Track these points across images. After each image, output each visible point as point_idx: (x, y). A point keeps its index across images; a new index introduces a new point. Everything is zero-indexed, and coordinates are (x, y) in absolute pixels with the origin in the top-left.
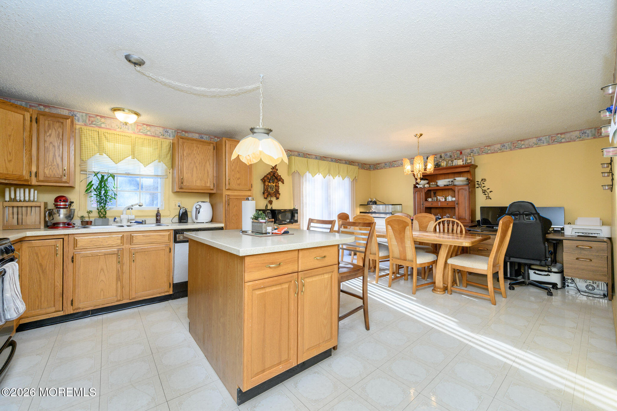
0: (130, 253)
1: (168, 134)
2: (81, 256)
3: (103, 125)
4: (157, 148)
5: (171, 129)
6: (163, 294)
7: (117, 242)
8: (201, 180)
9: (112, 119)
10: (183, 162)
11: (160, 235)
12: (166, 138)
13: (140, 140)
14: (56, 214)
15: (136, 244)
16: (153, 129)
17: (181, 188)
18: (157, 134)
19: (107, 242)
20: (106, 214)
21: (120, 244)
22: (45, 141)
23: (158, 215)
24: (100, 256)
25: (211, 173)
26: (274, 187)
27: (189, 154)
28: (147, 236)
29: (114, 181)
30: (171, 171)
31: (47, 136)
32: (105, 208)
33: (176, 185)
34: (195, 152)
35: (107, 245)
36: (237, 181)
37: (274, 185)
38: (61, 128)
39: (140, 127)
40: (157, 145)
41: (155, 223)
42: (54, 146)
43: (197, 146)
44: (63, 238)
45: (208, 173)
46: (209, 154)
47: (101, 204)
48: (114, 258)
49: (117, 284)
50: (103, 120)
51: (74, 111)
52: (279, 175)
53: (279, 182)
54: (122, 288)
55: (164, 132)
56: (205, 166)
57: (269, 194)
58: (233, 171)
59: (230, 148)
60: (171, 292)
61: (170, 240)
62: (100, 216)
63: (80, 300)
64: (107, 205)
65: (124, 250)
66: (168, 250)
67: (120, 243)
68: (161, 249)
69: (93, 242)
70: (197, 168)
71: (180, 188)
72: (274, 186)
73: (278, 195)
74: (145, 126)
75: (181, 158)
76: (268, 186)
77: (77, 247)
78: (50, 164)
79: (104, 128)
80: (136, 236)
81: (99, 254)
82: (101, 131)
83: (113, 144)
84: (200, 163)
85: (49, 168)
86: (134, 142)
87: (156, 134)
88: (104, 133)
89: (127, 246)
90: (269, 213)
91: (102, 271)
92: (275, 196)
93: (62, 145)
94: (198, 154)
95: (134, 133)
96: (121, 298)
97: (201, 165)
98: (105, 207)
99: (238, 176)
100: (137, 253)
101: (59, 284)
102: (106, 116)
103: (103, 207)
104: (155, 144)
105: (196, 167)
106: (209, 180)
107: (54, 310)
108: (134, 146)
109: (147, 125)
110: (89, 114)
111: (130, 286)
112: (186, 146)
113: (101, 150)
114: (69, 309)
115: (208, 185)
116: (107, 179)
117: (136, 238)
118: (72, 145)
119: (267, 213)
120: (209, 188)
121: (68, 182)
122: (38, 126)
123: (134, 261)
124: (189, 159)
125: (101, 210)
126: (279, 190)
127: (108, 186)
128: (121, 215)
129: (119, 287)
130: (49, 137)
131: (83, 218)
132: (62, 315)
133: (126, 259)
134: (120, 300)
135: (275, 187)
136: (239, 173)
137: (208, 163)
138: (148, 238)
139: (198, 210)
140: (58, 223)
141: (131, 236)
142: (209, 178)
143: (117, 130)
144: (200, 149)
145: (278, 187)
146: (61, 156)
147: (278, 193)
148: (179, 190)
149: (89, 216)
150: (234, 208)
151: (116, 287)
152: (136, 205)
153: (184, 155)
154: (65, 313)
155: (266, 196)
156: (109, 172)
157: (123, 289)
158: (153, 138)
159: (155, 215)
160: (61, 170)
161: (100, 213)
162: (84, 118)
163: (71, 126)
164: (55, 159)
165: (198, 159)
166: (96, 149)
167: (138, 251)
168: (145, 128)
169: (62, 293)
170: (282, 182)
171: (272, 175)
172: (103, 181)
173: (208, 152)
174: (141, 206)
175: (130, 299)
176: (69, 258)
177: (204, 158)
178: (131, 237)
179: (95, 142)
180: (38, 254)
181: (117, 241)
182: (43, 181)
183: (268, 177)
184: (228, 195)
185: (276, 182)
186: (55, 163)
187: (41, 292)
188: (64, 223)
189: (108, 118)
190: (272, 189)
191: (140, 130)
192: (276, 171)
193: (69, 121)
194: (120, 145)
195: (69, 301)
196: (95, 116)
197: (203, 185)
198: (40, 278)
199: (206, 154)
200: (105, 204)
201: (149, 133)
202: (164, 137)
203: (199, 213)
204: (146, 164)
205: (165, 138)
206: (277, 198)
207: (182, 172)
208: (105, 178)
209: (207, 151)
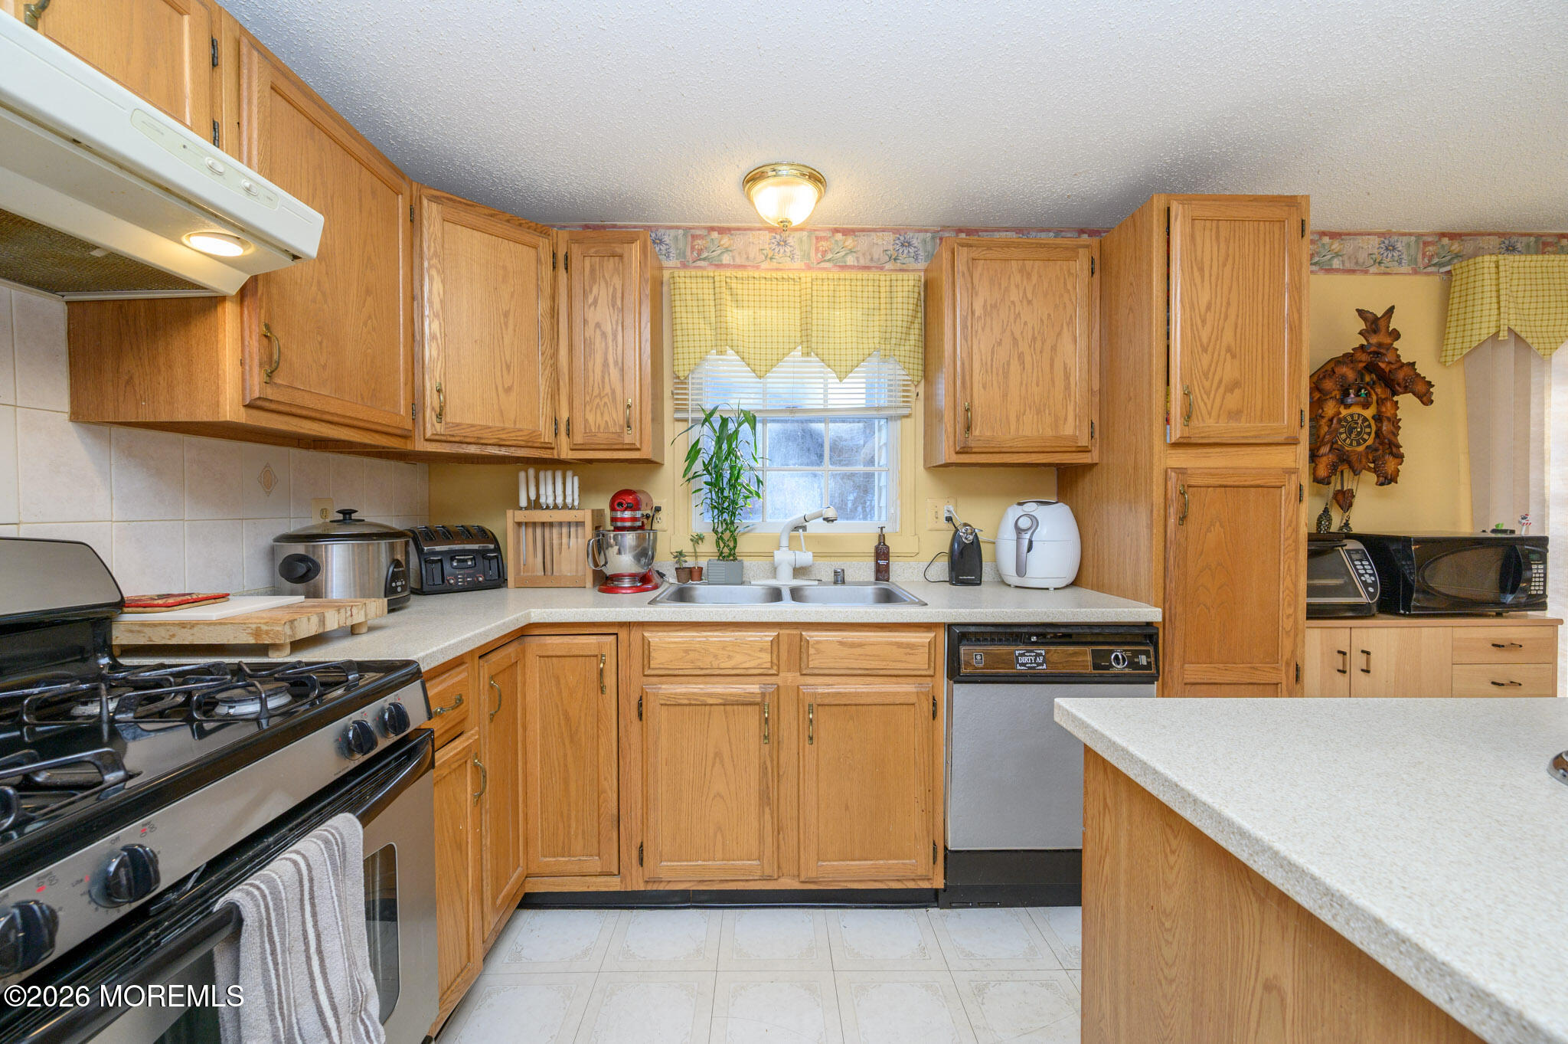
0: (800, 705)
1: (912, 250)
2: (663, 702)
3: (726, 259)
4: (877, 306)
5: (920, 231)
6: (911, 885)
7: (759, 661)
8: (1038, 412)
9: (748, 232)
10: (969, 343)
11: (899, 645)
12: (904, 267)
13: (825, 288)
14: (612, 546)
15: (816, 671)
16: (863, 242)
17: (964, 451)
18: (876, 257)
19: (729, 657)
20: (735, 547)
21: (769, 669)
22: (585, 322)
23: (882, 553)
24: (711, 705)
25: (1077, 375)
26: (1369, 426)
27: (994, 306)
28: (853, 645)
29: (755, 434)
30: (921, 389)
31: (590, 306)
32: (732, 529)
33: (944, 437)
34: (1014, 295)
35: (733, 669)
36: (1224, 398)
37: (1368, 413)
38: (619, 274)
39: (824, 244)
40: (877, 295)
41: (872, 579)
42: (604, 335)
43: (1021, 271)
44: (617, 634)
45: (1067, 377)
46: (1071, 300)
47: (722, 513)
48: (751, 720)
49: (761, 814)
50: (725, 240)
51: (657, 228)
52: (1404, 360)
53: (1395, 398)
54: (776, 833)
55: (898, 247)
56: (1054, 348)
57: (1344, 461)
58: (1205, 350)
59: (1193, 237)
60: (939, 883)
61: (933, 665)
62: (722, 553)
63: (661, 853)
64: (737, 517)
65: (782, 691)
66: (927, 707)
67: (769, 665)
68: (901, 701)
69: (692, 655)
70: (1022, 363)
71: (958, 449)
72: (1365, 419)
73: (1390, 464)
74: (839, 236)
75: (964, 327)
76: (1340, 421)
77: (649, 668)
78: (596, 392)
79: (728, 266)
80: (818, 642)
81: (710, 701)
82: (721, 275)
83: (751, 313)
84: (1034, 339)
85: (596, 403)
86: (809, 297)
87: (872, 259)
88: (728, 280)
89: (788, 678)
90: (1357, 551)
91: (718, 759)
92: (1375, 471)
93: (623, 326)
94: (1030, 302)
95: (809, 268)
96: (773, 871)
97: (1038, 344)
98: (732, 523)
99: (1229, 370)
100: (820, 708)
101: (610, 785)
102: (733, 225)
103: (726, 524)
104: (871, 295)
105: (1021, 356)
106: (1071, 409)
107: (599, 870)
108: (809, 308)
109: (846, 232)
110: (691, 228)
111: (801, 831)
112: (981, 275)
113: (722, 339)
114: (634, 873)
115: (1068, 429)
116: (736, 432)
117: (818, 651)
118: (646, 324)
119: (1348, 551)
120: (1071, 444)
121: (638, 446)
122: (570, 279)
123: (811, 738)
124: (992, 329)
125: (722, 533)
126: (1396, 435)
127: (739, 454)
128: (776, 552)
129: (768, 827)
130: (592, 308)
131: (682, 558)
132: (618, 889)
133: (789, 726)
134: (769, 879)
135: (1373, 423)
136: (1234, 357)
137: (1066, 336)
138: (859, 651)
139: (1027, 536)
140: (618, 577)
141: (801, 640)
142: (1073, 399)
143: (764, 265)
144: (1034, 278)
145: (1395, 423)
146: (620, 364)
147: (1391, 453)
148: (955, 459)
149: (695, 552)
150: (1209, 530)
151: (760, 825)
152: (818, 518)
153: (973, 313)
154: (626, 887)
155: (1322, 472)
156: (741, 407)
157: (781, 836)
158: (865, 275)
159: (873, 551)
160: (621, 408)
161: (722, 545)
162: (681, 245)
163: (642, 264)
164: (607, 374)
165: (1025, 323)
166: (709, 337)
167: (826, 701)
168: (840, 244)
169: (616, 818)
170: (1420, 397)
171: (1362, 365)
172: (725, 437)
173: (1069, 287)
174: (833, 521)
175: (802, 879)
176: (632, 703)
177: (1049, 315)
178: (803, 646)
179: (707, 314)
180: (559, 681)
181: (760, 658)
182: (584, 447)
183: (1343, 377)
184: (1181, 471)
185: (1380, 402)
186: (607, 390)
187: (569, 805)
188: (633, 576)
189: (738, 232)
190: (1359, 433)
191: (824, 253)
192: (1388, 340)
193: (636, 248)
194: (769, 312)
195: (634, 848)
196: (704, 232)
197: (1049, 432)
198: (565, 756)
199: (1061, 296)
200: (734, 514)
201: (850, 260)
202: (898, 265)
203: (1030, 549)
204: (843, 369)
205: (902, 270)
206: (1388, 479)
207: (967, 385)
208: (731, 427)
209: (1065, 284)
